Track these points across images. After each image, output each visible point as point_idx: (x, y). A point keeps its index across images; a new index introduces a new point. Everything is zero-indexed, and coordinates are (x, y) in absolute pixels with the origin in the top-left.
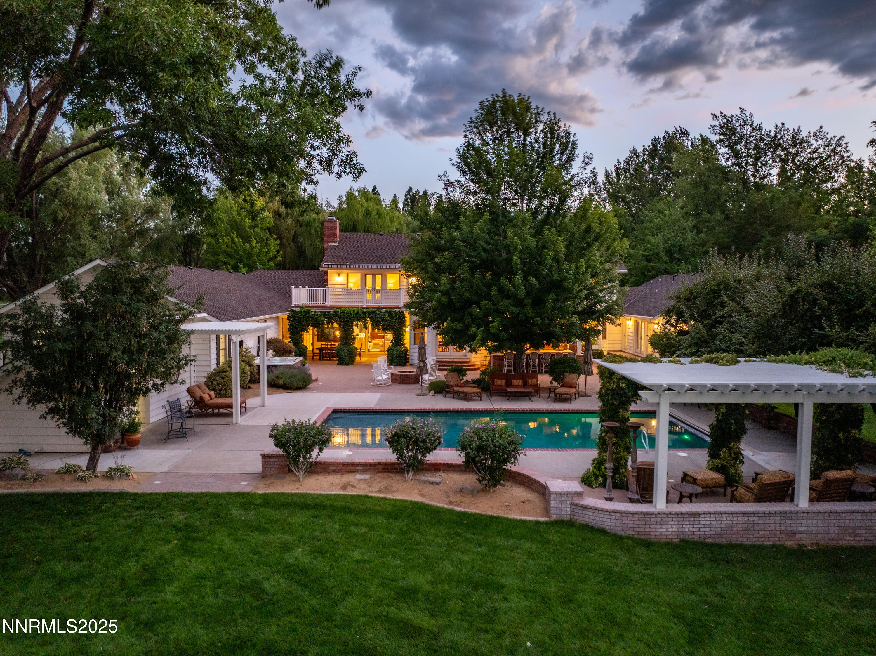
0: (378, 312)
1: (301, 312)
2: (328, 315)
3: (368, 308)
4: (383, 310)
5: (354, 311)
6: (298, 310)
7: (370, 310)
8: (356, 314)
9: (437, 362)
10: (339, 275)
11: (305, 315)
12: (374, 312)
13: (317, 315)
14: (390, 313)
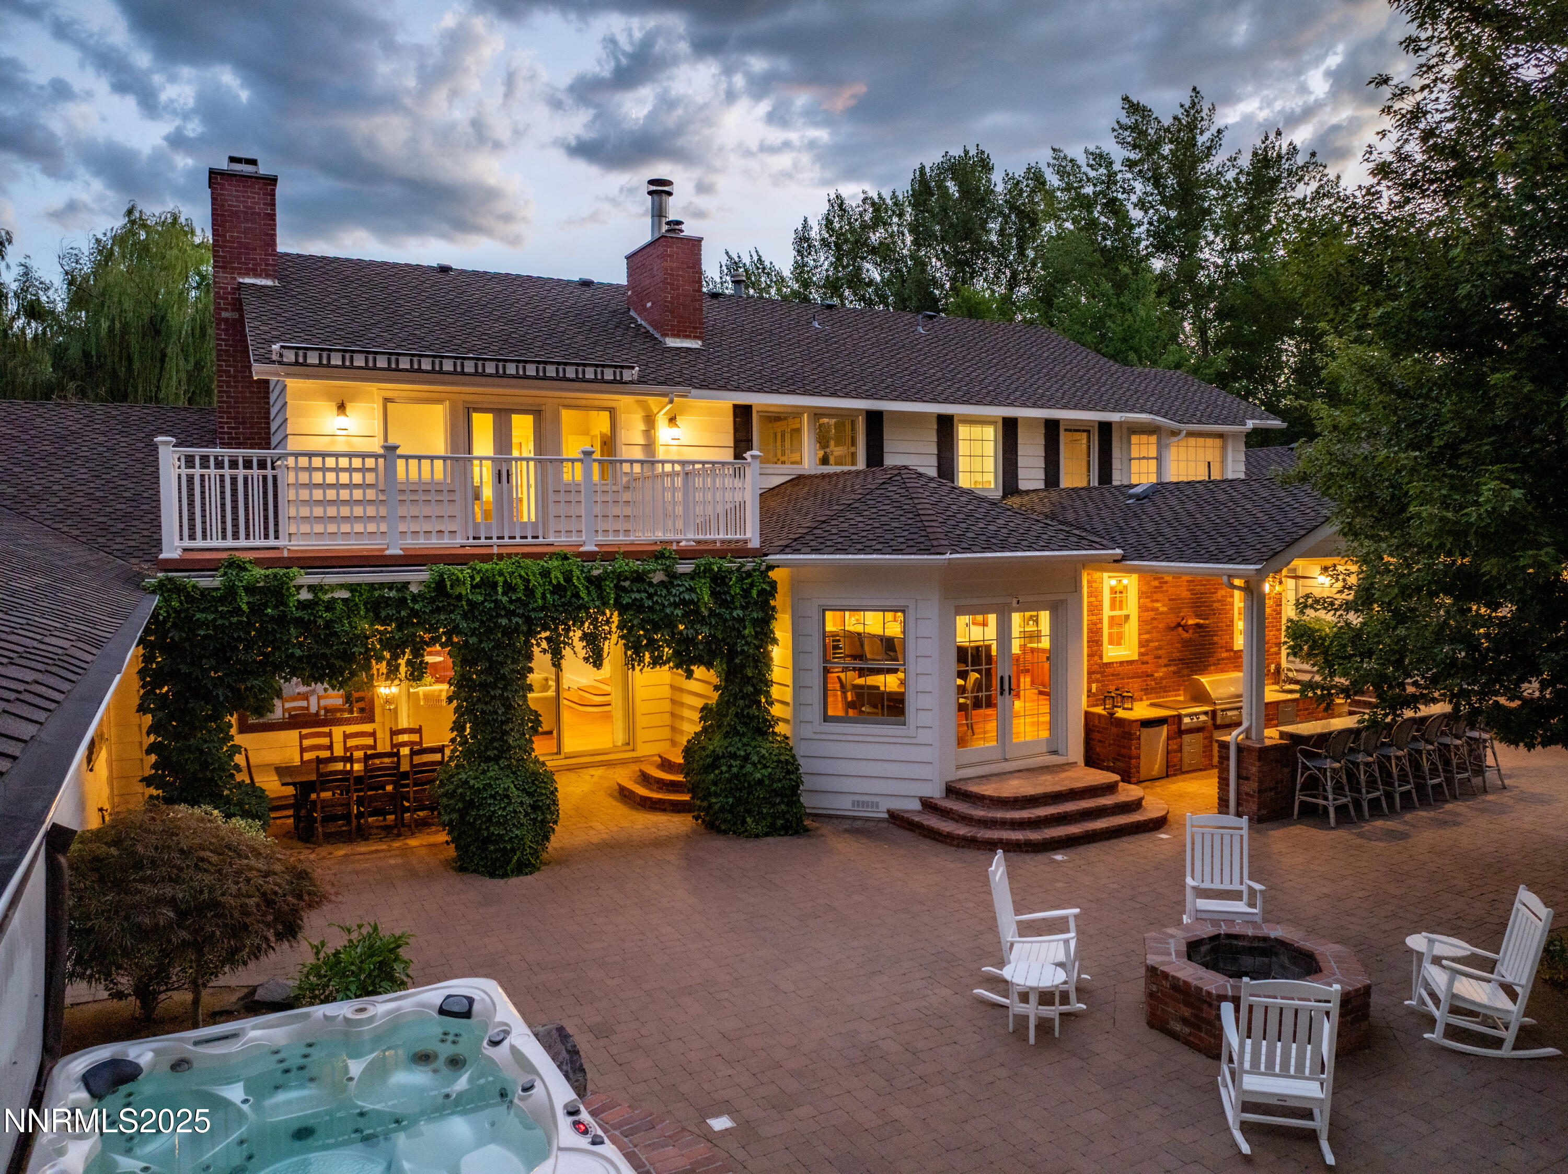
0: (658, 577)
1: (230, 592)
2: (401, 602)
3: (608, 556)
4: (685, 568)
5: (545, 573)
6: (206, 582)
7: (621, 565)
8: (558, 589)
9: (951, 791)
10: (341, 407)
11: (258, 610)
12: (639, 578)
13: (330, 606)
14: (719, 580)
